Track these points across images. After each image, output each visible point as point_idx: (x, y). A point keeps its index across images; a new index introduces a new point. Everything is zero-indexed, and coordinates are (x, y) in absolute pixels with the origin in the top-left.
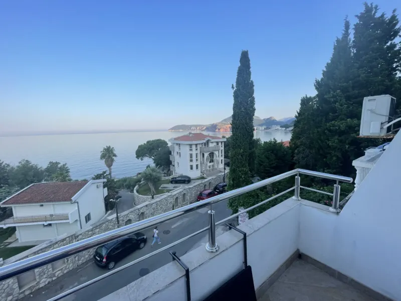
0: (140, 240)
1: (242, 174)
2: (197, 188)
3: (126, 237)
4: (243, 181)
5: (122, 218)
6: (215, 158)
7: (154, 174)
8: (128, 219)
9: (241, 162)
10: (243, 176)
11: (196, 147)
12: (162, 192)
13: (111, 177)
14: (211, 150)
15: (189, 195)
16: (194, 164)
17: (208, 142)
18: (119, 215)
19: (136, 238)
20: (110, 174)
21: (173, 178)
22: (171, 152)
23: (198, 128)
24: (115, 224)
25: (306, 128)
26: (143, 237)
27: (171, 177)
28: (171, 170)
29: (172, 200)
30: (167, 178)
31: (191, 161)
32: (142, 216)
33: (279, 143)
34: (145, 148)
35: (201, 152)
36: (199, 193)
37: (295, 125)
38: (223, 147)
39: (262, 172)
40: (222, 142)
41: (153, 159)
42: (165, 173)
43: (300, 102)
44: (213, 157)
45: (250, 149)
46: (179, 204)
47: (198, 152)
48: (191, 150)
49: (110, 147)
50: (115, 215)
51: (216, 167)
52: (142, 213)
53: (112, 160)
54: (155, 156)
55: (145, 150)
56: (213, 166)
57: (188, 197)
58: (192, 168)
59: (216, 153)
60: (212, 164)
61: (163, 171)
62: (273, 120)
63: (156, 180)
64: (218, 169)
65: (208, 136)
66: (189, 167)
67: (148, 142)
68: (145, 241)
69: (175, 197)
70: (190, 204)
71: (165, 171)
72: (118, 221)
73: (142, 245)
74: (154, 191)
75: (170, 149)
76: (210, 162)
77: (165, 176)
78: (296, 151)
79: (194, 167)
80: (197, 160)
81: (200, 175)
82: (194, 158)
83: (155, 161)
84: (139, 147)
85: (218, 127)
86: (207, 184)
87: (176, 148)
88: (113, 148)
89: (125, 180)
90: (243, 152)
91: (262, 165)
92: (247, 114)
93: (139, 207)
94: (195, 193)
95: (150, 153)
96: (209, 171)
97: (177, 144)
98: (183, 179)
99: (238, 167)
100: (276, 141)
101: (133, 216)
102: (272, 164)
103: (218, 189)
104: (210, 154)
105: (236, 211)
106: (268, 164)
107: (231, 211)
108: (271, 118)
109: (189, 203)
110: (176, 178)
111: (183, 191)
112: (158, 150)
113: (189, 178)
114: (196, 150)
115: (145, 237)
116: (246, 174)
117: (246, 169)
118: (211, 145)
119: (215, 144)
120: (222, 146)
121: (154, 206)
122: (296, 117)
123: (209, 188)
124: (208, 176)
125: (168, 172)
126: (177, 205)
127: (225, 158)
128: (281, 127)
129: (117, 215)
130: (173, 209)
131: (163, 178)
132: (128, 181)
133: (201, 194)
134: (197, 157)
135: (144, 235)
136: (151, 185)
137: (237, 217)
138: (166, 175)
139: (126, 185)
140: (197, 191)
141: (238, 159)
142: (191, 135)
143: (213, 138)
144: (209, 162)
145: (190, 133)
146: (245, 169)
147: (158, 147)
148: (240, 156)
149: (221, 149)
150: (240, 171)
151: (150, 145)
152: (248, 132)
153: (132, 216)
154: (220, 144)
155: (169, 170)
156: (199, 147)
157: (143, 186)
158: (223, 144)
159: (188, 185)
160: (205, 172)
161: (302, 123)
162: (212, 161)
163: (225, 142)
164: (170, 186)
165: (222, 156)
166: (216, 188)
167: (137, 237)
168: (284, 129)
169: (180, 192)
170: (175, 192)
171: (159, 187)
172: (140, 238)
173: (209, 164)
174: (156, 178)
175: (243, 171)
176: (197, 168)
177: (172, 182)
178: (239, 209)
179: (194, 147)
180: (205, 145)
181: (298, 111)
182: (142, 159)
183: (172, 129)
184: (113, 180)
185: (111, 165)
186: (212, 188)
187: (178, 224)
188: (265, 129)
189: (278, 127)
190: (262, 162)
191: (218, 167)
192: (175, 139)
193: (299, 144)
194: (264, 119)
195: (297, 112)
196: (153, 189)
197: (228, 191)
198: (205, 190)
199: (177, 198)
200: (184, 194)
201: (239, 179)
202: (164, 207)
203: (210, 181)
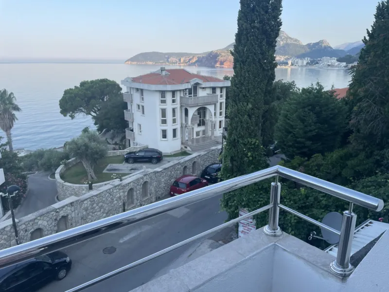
0: (57, 264)
1: (249, 150)
2: (169, 173)
3: (33, 259)
4: (250, 163)
5: (24, 226)
6: (207, 117)
7: (93, 144)
8: (36, 227)
9: (248, 128)
10: (249, 154)
11: (173, 96)
12: (108, 178)
13: (11, 148)
14: (201, 103)
15: (155, 184)
16: (169, 127)
17: (196, 86)
18: (16, 220)
19: (50, 261)
20: (9, 143)
21: (130, 153)
22: (126, 104)
23: (182, 60)
24: (10, 237)
25: (378, 65)
26: (65, 259)
27: (127, 150)
28: (127, 137)
29: (122, 194)
30: (119, 152)
31: (164, 122)
32: (63, 222)
33: (326, 92)
34: (76, 95)
35: (181, 106)
36: (173, 180)
37: (360, 58)
38: (224, 97)
39: (290, 146)
40: (221, 88)
41: (94, 117)
42: (116, 144)
43: (375, 12)
44: (205, 116)
45: (266, 103)
46: (135, 201)
47: (177, 105)
48: (163, 102)
49: (5, 91)
50: (10, 222)
51: (210, 133)
52: (63, 217)
53: (12, 118)
54: (99, 110)
55: (78, 99)
56: (204, 132)
57: (152, 188)
58: (164, 136)
59: (211, 108)
60: (202, 128)
61: (112, 139)
62: (325, 47)
63: (96, 156)
64: (213, 138)
65: (198, 76)
66: (160, 135)
67: (83, 84)
68: (68, 266)
69: (128, 188)
70: (156, 200)
71: (117, 140)
72: (16, 232)
73: (62, 273)
74: (94, 175)
75: (125, 99)
76: (199, 125)
77: (114, 149)
78: (355, 108)
79: (170, 134)
80: (174, 121)
81: (179, 148)
82: (169, 117)
83: (97, 120)
84: (66, 92)
85: (220, 58)
86: (190, 165)
87: (136, 97)
88: (12, 93)
89: (40, 154)
90: (252, 109)
91: (290, 132)
92: (265, 32)
93: (56, 206)
94: (165, 182)
95: (87, 105)
96: (197, 140)
97: (137, 89)
98: (149, 154)
99: (242, 137)
100: (321, 88)
101: (45, 223)
102: (311, 131)
103: (209, 175)
104: (199, 110)
105: (235, 215)
106: (301, 132)
107: (227, 215)
108: (321, 42)
109: (154, 199)
110: (135, 153)
111: (142, 178)
112: (103, 99)
113: (160, 153)
114: (174, 101)
115: (68, 259)
116: (255, 148)
117: (257, 141)
118: (201, 93)
119: (209, 91)
120: (221, 96)
121: (87, 204)
122: (365, 41)
123: (193, 172)
124: (194, 151)
125: (121, 141)
126: (132, 203)
127: (226, 117)
128: (338, 60)
129: (14, 221)
130: (124, 211)
131: (111, 153)
132: (46, 156)
133: (176, 183)
134: (174, 115)
135: (66, 256)
136: (86, 165)
137: (237, 226)
138: (117, 147)
139: (42, 165)
140: (171, 177)
141: (241, 122)
142: (164, 73)
143: (206, 79)
144: (196, 125)
145: (163, 69)
146: (254, 140)
147: (103, 94)
148: (246, 116)
149: (220, 101)
150: (245, 145)
151: (87, 90)
152: (264, 69)
153: (42, 223)
154: (218, 91)
155: (124, 137)
156: (178, 96)
157: (74, 166)
158: (224, 91)
159: (157, 165)
160: (190, 143)
161: (372, 53)
162: (202, 123)
163: (227, 88)
164: (124, 167)
165: (221, 114)
166: (205, 173)
167: (53, 260)
168: (344, 64)
169: (138, 180)
170: (127, 180)
171: (104, 169)
172: (57, 261)
173: (197, 129)
174: (97, 153)
175: (251, 144)
176: (175, 135)
177: (127, 160)
178: (241, 213)
179: (169, 97)
180: (190, 93)
181: (370, 29)
182: (72, 117)
183: (132, 60)
184: (15, 155)
185: (10, 127)
186: (198, 173)
187: (132, 235)
188: (307, 63)
189: (334, 61)
190: (292, 126)
191: (213, 133)
192: (135, 80)
193: (362, 94)
194: (309, 45)
195: (368, 32)
196: (91, 172)
197: (221, 180)
198: (185, 176)
199: (131, 190)
200: (146, 182)
201: (242, 158)
202: (106, 205)
203: (196, 160)
